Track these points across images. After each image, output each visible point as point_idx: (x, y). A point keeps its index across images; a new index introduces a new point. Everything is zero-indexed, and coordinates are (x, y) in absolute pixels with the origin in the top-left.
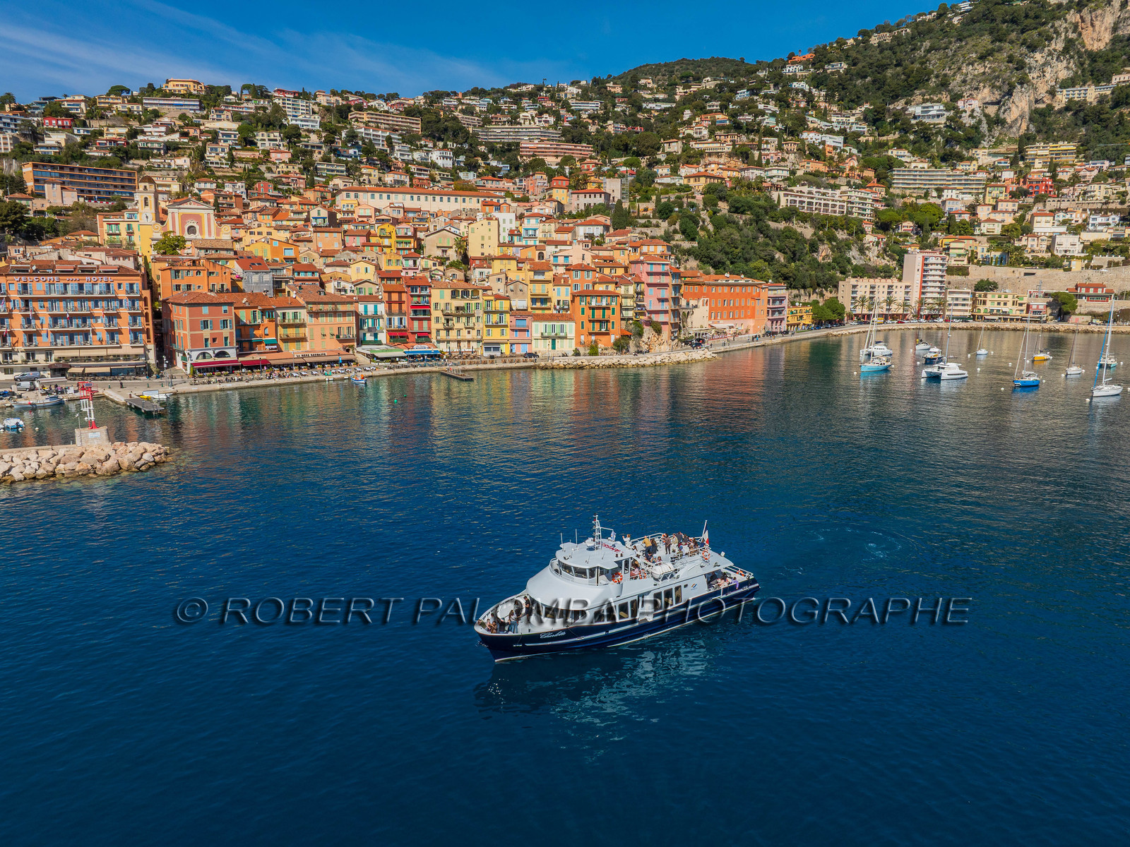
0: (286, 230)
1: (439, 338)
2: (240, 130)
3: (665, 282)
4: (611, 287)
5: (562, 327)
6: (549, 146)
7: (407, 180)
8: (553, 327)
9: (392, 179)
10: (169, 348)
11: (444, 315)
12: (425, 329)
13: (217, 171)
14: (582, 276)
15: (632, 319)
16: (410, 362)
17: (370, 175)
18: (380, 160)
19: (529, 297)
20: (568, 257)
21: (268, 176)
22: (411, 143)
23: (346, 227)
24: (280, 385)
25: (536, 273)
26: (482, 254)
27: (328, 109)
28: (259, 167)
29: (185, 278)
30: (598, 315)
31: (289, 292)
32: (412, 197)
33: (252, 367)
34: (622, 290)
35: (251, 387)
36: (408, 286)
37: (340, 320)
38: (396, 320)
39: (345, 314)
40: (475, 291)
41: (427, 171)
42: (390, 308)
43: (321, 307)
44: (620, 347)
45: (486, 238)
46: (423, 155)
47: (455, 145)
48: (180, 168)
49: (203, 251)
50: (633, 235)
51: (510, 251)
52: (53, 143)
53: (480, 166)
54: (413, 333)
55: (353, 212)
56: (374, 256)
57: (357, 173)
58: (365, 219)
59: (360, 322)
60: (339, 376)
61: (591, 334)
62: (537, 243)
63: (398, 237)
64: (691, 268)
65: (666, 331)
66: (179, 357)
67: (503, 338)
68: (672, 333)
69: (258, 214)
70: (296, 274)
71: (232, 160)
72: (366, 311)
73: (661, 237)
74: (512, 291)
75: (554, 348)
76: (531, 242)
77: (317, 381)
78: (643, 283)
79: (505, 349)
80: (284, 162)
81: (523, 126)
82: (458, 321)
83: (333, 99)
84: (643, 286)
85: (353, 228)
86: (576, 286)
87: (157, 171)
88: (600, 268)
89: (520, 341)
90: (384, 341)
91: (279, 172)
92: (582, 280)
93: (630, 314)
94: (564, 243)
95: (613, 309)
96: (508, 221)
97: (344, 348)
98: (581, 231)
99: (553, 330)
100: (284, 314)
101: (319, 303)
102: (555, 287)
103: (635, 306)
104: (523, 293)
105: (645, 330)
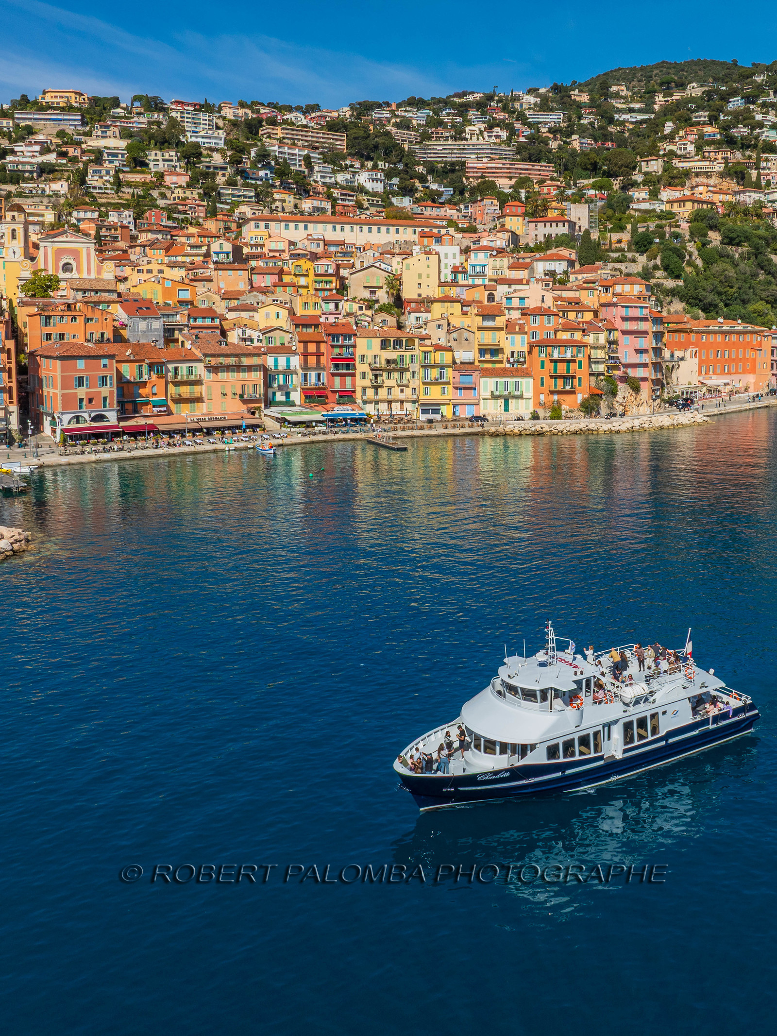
0: (181, 267)
1: (365, 397)
2: (128, 148)
3: (643, 329)
4: (578, 336)
5: (517, 383)
6: (501, 165)
7: (328, 206)
8: (506, 383)
9: (311, 206)
10: (35, 410)
11: (372, 370)
12: (349, 387)
13: (101, 198)
14: (542, 322)
15: (603, 374)
16: (329, 427)
17: (284, 201)
18: (296, 183)
19: (477, 347)
20: (524, 298)
21: (161, 202)
22: (334, 164)
23: (253, 263)
24: (169, 455)
25: (485, 318)
26: (419, 295)
28: (151, 192)
29: (58, 325)
30: (562, 368)
31: (183, 342)
32: (334, 228)
33: (136, 433)
34: (590, 339)
35: (134, 459)
36: (328, 335)
37: (244, 376)
38: (313, 376)
39: (250, 368)
40: (411, 341)
41: (352, 196)
42: (306, 361)
43: (221, 360)
44: (589, 408)
45: (424, 276)
46: (348, 176)
47: (387, 165)
48: (56, 194)
49: (80, 293)
50: (604, 271)
51: (453, 292)
53: (417, 189)
54: (334, 392)
55: (262, 246)
56: (288, 298)
57: (268, 199)
58: (277, 254)
59: (269, 378)
60: (242, 445)
61: (552, 393)
62: (487, 282)
63: (316, 275)
64: (676, 312)
65: (646, 389)
66: (47, 422)
67: (443, 397)
68: (653, 391)
69: (148, 248)
70: (192, 320)
71: (118, 184)
72: (276, 365)
73: (639, 274)
74: (455, 340)
75: (506, 409)
76: (478, 281)
77: (215, 451)
78: (617, 330)
79: (446, 411)
80: (180, 187)
81: (470, 142)
82: (389, 377)
83: (241, 112)
84: (617, 334)
85: (261, 264)
86: (533, 334)
87: (28, 197)
88: (564, 312)
89: (465, 402)
90: (298, 402)
91: (174, 199)
92: (542, 326)
93: (601, 368)
94: (519, 282)
95: (580, 362)
96: (450, 256)
97: (249, 411)
98: (541, 267)
99: (506, 388)
100: (176, 369)
101: (219, 356)
102: (508, 336)
103: (607, 358)
104: (469, 343)
105: (619, 388)
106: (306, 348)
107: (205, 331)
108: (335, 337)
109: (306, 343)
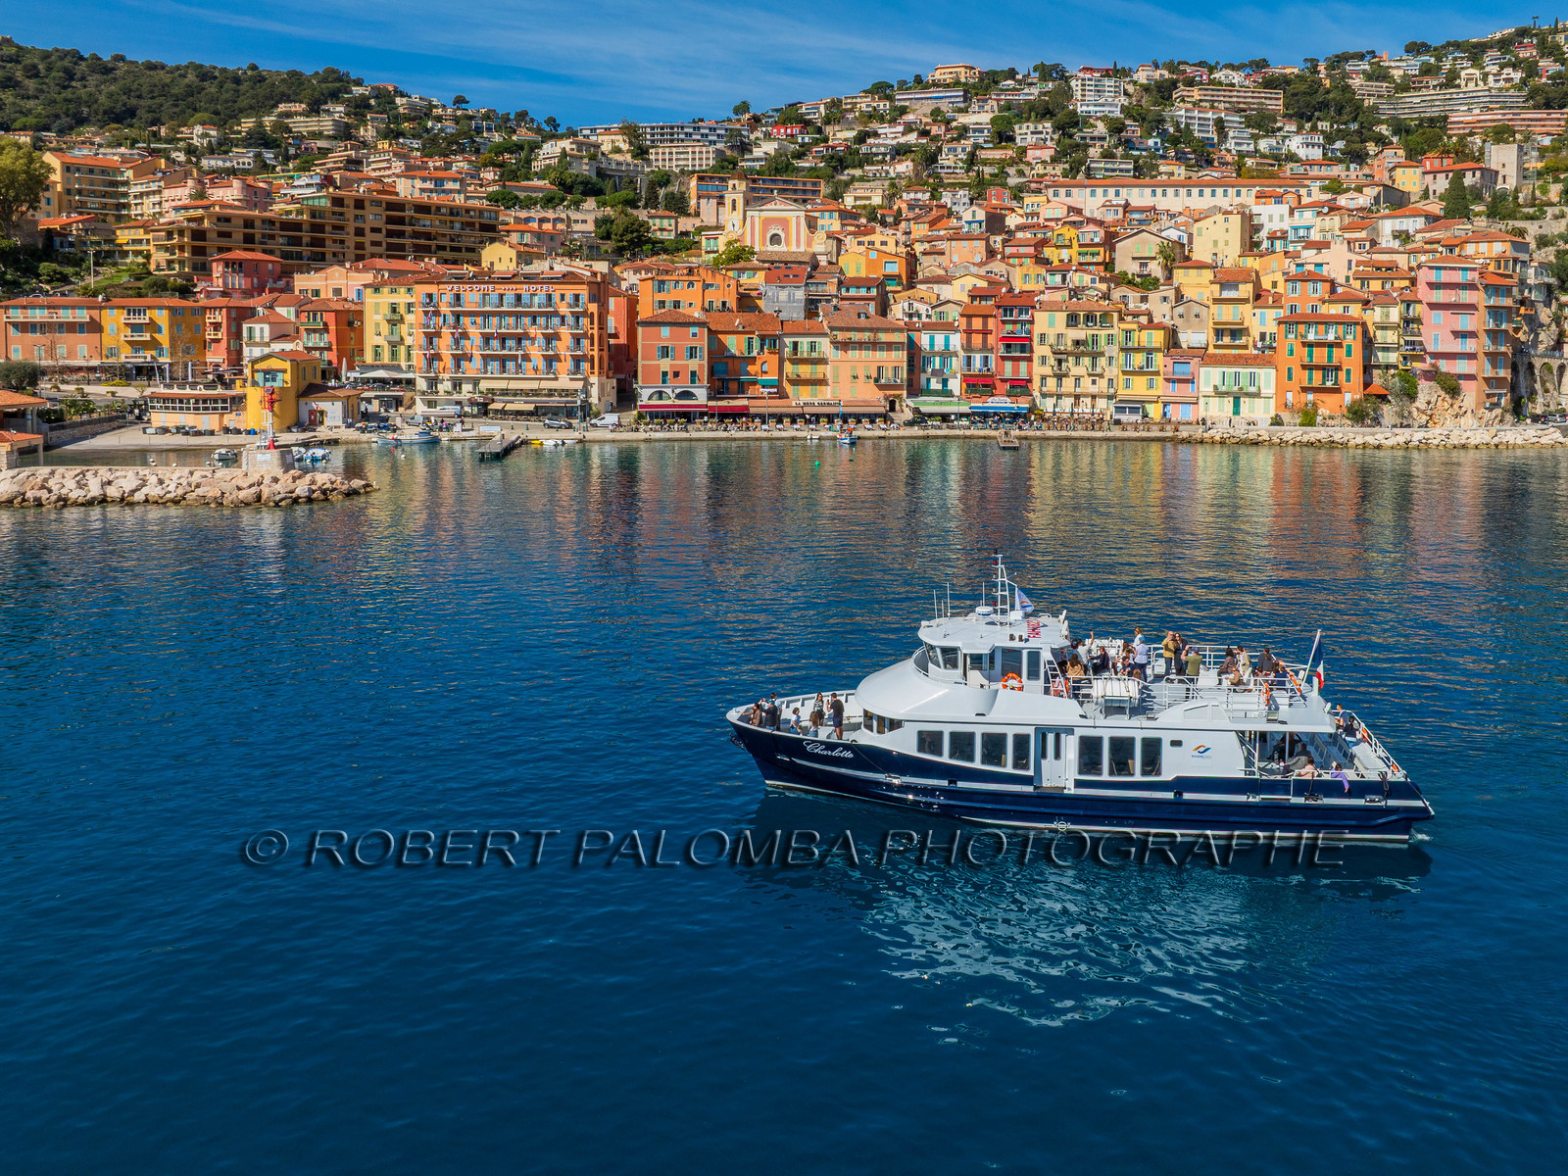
1: (1044, 389)
2: (993, 121)
3: (1468, 302)
4: (1355, 310)
5: (1252, 376)
6: (1499, 117)
8: (1237, 375)
11: (1054, 353)
12: (1023, 375)
14: (1304, 291)
15: (1396, 367)
16: (970, 421)
17: (1172, 174)
19: (1211, 326)
20: (1321, 265)
21: (1013, 181)
22: (1259, 127)
25: (1223, 286)
27: (1146, 89)
29: (672, 291)
30: (1320, 356)
32: (1154, 192)
33: (725, 416)
34: (1375, 315)
36: (1000, 308)
37: (881, 355)
38: (977, 360)
39: (889, 346)
40: (1106, 315)
42: (969, 340)
43: (851, 334)
44: (1362, 414)
45: (1221, 244)
46: (1275, 142)
47: (1335, 126)
52: (761, 155)
54: (1004, 381)
57: (1153, 173)
59: (923, 360)
61: (1305, 390)
63: (1081, 246)
67: (1150, 392)
68: (1487, 395)
70: (843, 290)
71: (971, 162)
72: (932, 345)
74: (1181, 316)
75: (1236, 412)
78: (1420, 302)
79: (1153, 410)
82: (1077, 363)
84: (1417, 310)
85: (1029, 236)
86: (1293, 308)
88: (1363, 280)
89: (1178, 400)
90: (957, 392)
92: (1304, 297)
93: (1393, 357)
95: (1349, 347)
99: (1237, 381)
100: (795, 344)
101: (849, 329)
102: (1256, 310)
103: (1402, 342)
104: (1201, 321)
105: (1419, 387)
106: (969, 324)
107: (857, 303)
108: (1008, 310)
109: (969, 317)
